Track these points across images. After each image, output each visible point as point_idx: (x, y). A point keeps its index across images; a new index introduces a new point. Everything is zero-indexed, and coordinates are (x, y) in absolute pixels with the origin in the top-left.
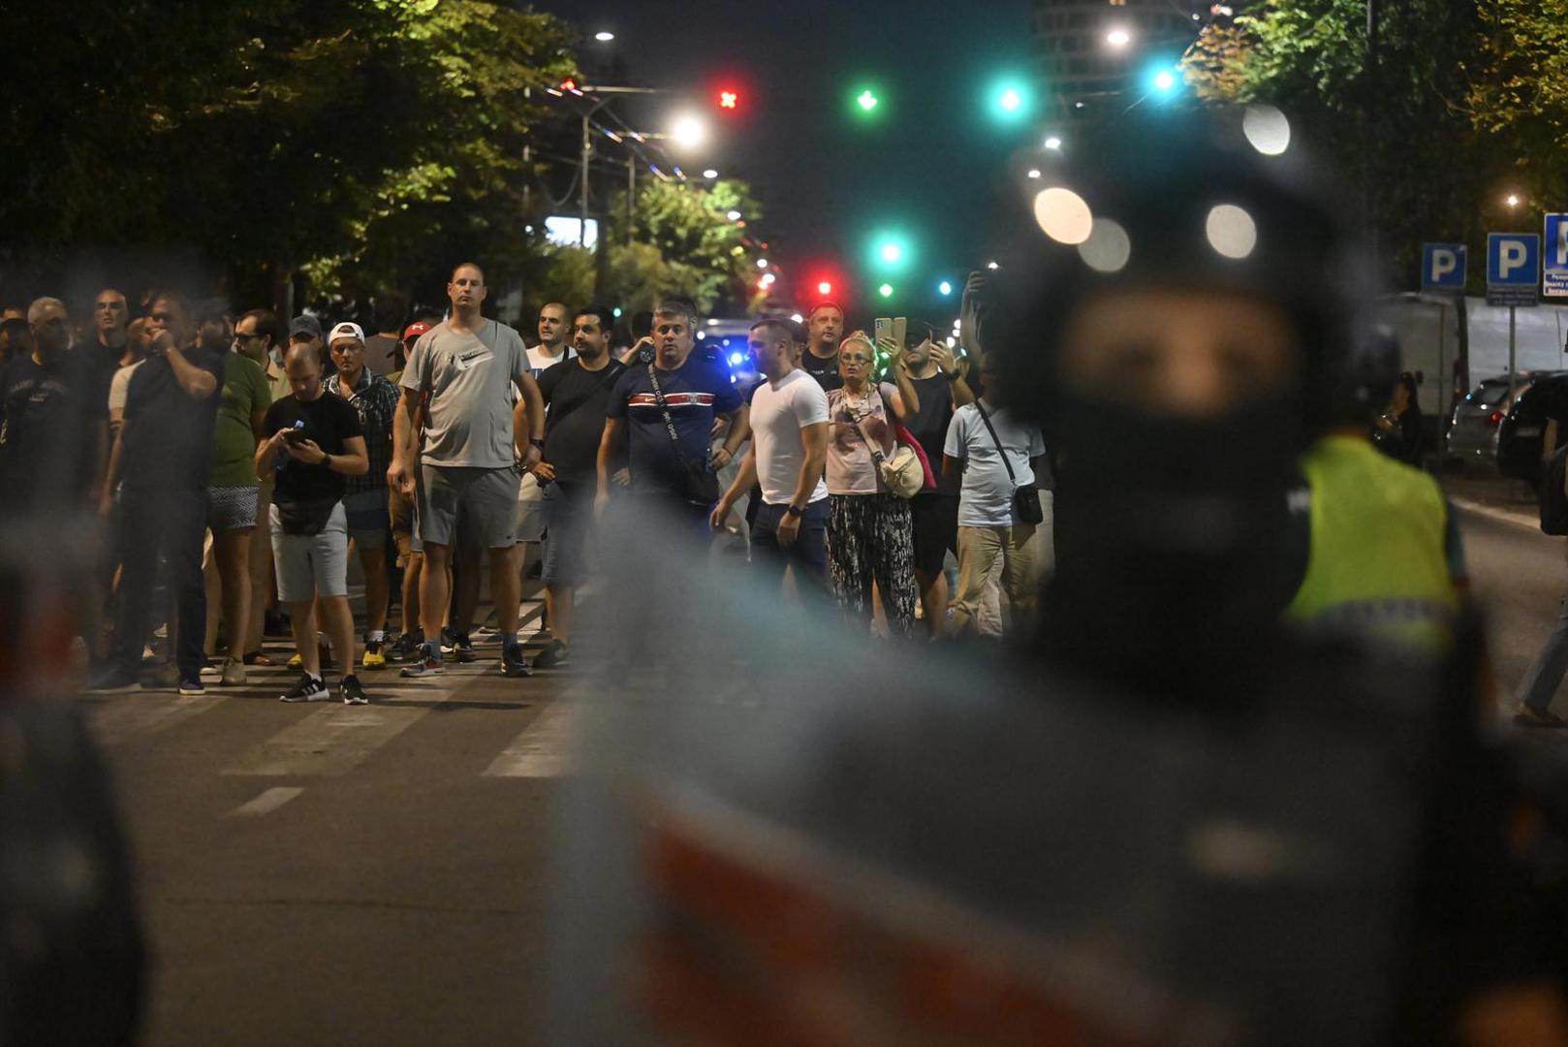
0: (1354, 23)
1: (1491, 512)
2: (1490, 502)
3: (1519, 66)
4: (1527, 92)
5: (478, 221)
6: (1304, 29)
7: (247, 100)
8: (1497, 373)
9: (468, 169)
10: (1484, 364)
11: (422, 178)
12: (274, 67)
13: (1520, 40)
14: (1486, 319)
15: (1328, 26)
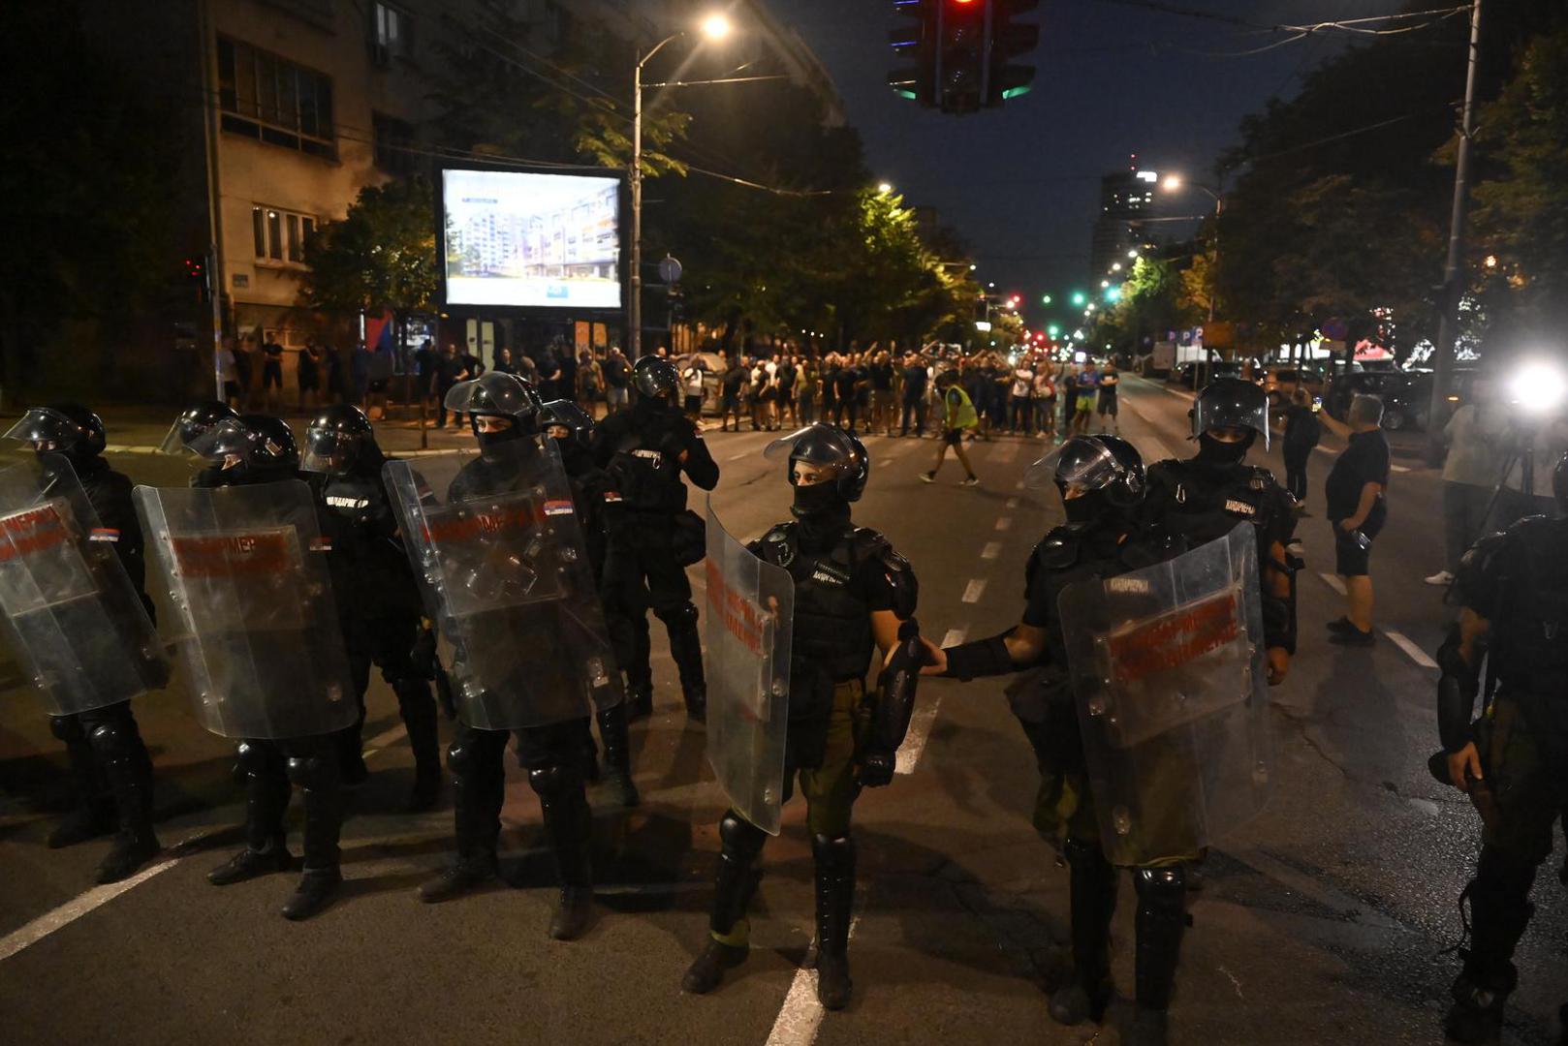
0: (1156, 282)
1: (1178, 393)
2: (1177, 390)
3: (1189, 294)
4: (1190, 300)
5: (962, 326)
6: (1144, 283)
7: (907, 303)
8: (1182, 360)
9: (958, 316)
10: (1180, 358)
11: (949, 318)
12: (913, 296)
13: (1190, 288)
14: (1181, 349)
15: (1151, 283)
